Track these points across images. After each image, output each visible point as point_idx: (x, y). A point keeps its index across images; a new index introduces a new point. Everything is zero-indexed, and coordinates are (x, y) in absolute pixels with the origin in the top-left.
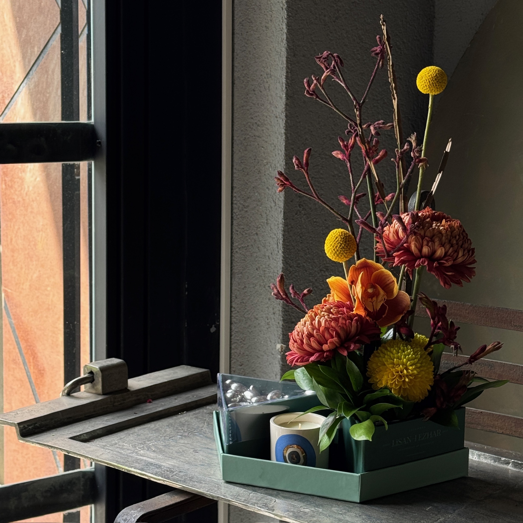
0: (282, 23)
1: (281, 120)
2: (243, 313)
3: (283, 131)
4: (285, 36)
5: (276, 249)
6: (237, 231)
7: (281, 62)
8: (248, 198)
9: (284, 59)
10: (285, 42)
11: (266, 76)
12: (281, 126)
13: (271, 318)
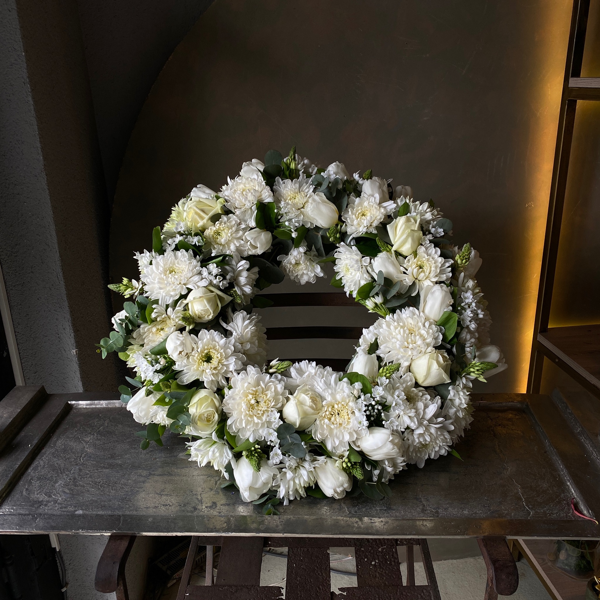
0: (27, 96)
1: (42, 178)
2: (30, 335)
5: (57, 281)
6: (9, 273)
7: (32, 130)
8: (17, 245)
9: (36, 127)
11: (17, 143)
12: (43, 183)
13: (62, 333)
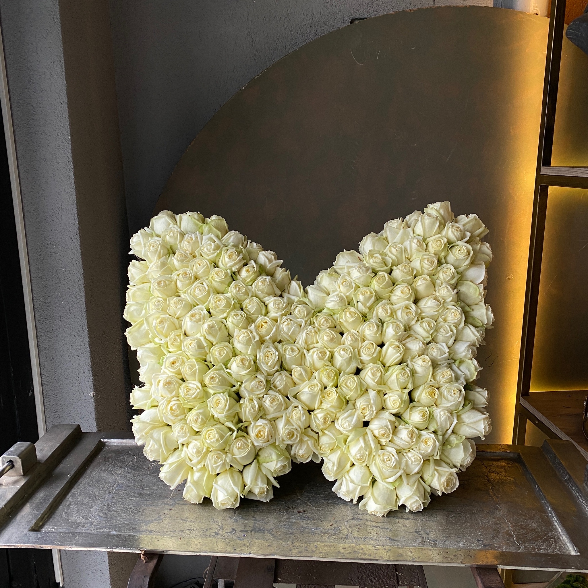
0: (69, 171)
1: (76, 240)
2: (53, 377)
3: (79, 248)
4: (73, 181)
5: (82, 329)
7: (71, 199)
9: (74, 197)
10: (73, 185)
11: (58, 210)
12: (76, 244)
13: (81, 376)
